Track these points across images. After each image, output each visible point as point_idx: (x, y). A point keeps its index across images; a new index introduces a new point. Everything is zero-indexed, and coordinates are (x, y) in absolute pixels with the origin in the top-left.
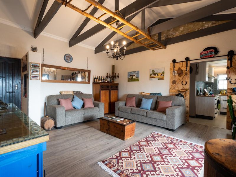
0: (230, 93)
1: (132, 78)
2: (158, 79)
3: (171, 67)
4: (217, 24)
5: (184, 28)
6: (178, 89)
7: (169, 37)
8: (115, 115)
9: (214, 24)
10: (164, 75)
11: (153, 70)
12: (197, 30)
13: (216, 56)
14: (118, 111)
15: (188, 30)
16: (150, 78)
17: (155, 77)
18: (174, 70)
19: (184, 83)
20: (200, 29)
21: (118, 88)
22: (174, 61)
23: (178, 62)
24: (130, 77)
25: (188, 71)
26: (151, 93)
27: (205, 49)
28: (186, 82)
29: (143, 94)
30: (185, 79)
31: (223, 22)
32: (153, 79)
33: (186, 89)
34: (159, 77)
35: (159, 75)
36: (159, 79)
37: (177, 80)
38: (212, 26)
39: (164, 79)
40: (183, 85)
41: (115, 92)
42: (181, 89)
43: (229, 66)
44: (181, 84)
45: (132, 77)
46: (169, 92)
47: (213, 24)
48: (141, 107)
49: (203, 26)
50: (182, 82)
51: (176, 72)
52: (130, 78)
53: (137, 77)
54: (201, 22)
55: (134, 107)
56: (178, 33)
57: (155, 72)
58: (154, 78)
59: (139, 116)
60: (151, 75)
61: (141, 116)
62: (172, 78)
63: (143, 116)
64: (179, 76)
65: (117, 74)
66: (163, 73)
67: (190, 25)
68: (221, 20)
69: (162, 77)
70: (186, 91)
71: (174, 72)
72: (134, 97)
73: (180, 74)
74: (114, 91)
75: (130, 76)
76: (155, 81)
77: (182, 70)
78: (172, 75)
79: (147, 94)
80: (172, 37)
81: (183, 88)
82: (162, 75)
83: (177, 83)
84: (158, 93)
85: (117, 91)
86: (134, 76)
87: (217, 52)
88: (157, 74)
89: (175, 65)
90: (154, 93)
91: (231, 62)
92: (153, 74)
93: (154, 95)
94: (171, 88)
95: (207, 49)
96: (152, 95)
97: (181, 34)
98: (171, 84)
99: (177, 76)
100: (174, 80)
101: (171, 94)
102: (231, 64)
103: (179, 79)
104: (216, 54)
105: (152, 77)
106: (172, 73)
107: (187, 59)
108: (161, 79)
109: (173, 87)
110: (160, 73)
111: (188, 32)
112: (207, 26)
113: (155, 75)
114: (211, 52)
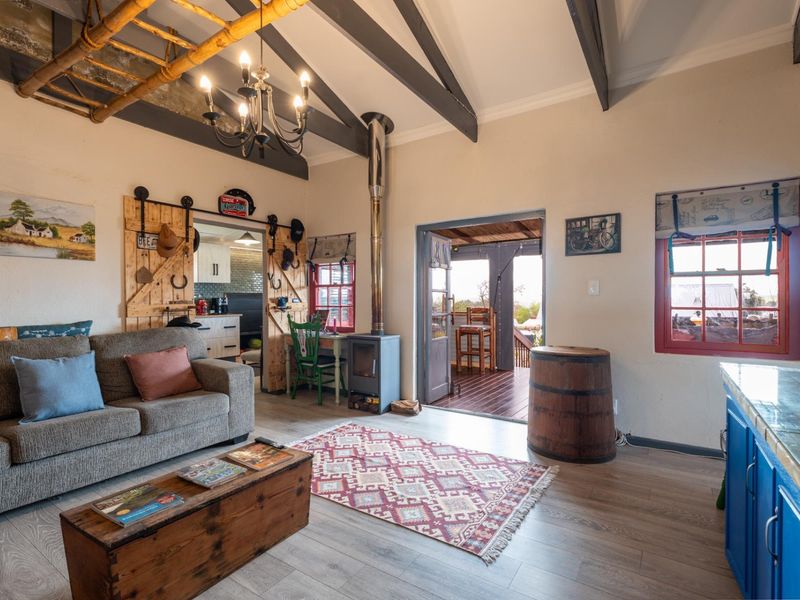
0: (274, 308)
2: (61, 256)
3: (127, 211)
6: (157, 301)
10: (92, 242)
11: (19, 202)
13: (251, 218)
17: (38, 241)
18: (143, 227)
19: (178, 282)
22: (141, 194)
23: (156, 203)
25: (190, 241)
26: (21, 329)
27: (230, 191)
28: (184, 277)
30: (181, 269)
33: (186, 302)
34: (64, 242)
35: (65, 235)
36: (65, 255)
37: (153, 268)
39: (92, 259)
40: (174, 286)
42: (171, 303)
44: (170, 286)
50: (174, 276)
51: (151, 239)
57: (36, 217)
58: (33, 244)
62: (134, 259)
64: (161, 254)
66: (90, 230)
69: (80, 247)
70: (190, 308)
71: (143, 236)
73: (162, 249)
76: (37, 263)
77: (174, 234)
78: (130, 247)
81: (176, 300)
82: (82, 239)
83: (156, 278)
87: (252, 209)
88: (48, 229)
89: (146, 212)
90: (49, 328)
91: (274, 240)
92: (20, 222)
93: (52, 333)
94: (134, 299)
95: (234, 192)
96: (39, 336)
97: (163, 106)
98: (131, 282)
99: (154, 254)
100: (144, 268)
101: (131, 321)
102: (274, 245)
103: (160, 266)
104: (251, 213)
105: (15, 237)
106: (134, 239)
107: (187, 203)
108: (76, 258)
109: (140, 296)
110: (67, 227)
111: (183, 113)
112: (229, 127)
113: (36, 233)
114: (242, 203)
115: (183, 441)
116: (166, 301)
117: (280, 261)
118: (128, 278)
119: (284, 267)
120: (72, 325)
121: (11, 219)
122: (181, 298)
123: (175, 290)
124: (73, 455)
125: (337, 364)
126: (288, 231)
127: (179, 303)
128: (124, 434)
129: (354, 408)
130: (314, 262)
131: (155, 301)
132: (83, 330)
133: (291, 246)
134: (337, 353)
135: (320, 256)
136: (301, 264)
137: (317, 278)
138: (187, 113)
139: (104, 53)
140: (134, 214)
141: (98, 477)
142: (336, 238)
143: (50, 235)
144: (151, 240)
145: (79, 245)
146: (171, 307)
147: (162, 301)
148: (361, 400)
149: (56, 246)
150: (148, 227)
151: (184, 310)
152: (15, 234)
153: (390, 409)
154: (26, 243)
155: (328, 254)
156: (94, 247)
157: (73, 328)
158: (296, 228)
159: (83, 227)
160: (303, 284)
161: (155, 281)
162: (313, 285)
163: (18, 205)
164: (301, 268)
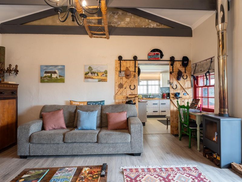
0: (173, 97)
1: (51, 77)
2: (99, 81)
3: (116, 65)
4: (160, 27)
5: (130, 20)
6: (125, 94)
7: (113, 25)
8: (19, 154)
9: (159, 26)
10: (106, 76)
11: (90, 67)
12: (144, 27)
13: (161, 59)
14: (27, 145)
15: (135, 24)
16: (85, 78)
17: (94, 77)
18: (120, 69)
19: (132, 87)
20: (147, 27)
21: (17, 95)
22: (120, 58)
23: (125, 60)
24: (45, 75)
25: (136, 72)
26: (88, 102)
27: (152, 50)
28: (134, 85)
29: (74, 103)
30: (133, 82)
31: (166, 27)
32: (89, 80)
33: (135, 95)
34: (100, 77)
35: (100, 75)
37: (124, 83)
38: (157, 27)
39: (106, 81)
40: (131, 89)
41: (9, 103)
42: (129, 95)
43: (172, 71)
44: (129, 89)
45: (50, 75)
46: (115, 99)
47: (157, 25)
48: (79, 128)
49: (149, 24)
50: (131, 85)
52: (46, 77)
53: (60, 76)
54: (147, 19)
55: (62, 128)
56: (124, 23)
57: (93, 70)
58: (93, 78)
59: (81, 144)
60: (86, 74)
61: (85, 144)
62: (118, 80)
63: (89, 144)
64: (126, 78)
65: (13, 67)
66: (106, 72)
67: (136, 19)
68: (164, 25)
70: (136, 97)
71: (120, 72)
72: (60, 110)
73: (127, 76)
74: (7, 101)
75: (46, 72)
76: (93, 84)
77: (130, 70)
78: (117, 76)
79: (82, 104)
80: (116, 25)
81: (131, 94)
82: (104, 75)
83: (124, 86)
84: (101, 102)
85: (15, 100)
86: (55, 73)
87: (162, 55)
88: (96, 74)
89: (121, 64)
90: (94, 102)
91: (173, 67)
92: (90, 72)
93: (94, 104)
94: (118, 94)
95: (154, 50)
96: (91, 104)
97: (128, 26)
98: (117, 88)
99: (124, 78)
100: (121, 83)
101: (117, 101)
102: (173, 70)
103: (126, 82)
104: (161, 58)
105: (89, 77)
106: (118, 74)
107: (135, 58)
108: (102, 81)
109: (119, 92)
110: (100, 72)
111: (135, 26)
112: (152, 25)
113: (93, 75)
114: (157, 54)
115: (112, 149)
116: (128, 94)
117: (176, 76)
118: (116, 87)
119: (178, 79)
120: (99, 102)
121: (88, 72)
122: (133, 93)
123: (131, 90)
124: (78, 144)
125: (198, 129)
126: (181, 63)
127: (132, 95)
128: (91, 141)
129: (205, 156)
130: (195, 75)
131: (124, 94)
132: (102, 103)
133: (182, 69)
134: (198, 123)
135: (198, 72)
136: (188, 77)
137: (197, 83)
138: (136, 26)
139: (111, 17)
140: (118, 65)
141: (84, 153)
142: (205, 61)
143: (96, 75)
144: (123, 73)
145: (103, 77)
146: (129, 96)
147: (126, 94)
148: (210, 153)
149: (98, 78)
150: (122, 69)
151: (134, 98)
152: (89, 76)
153: (230, 167)
154: (91, 78)
155: (201, 70)
156: (107, 77)
157: (99, 103)
158: (185, 61)
159: (104, 72)
160: (190, 86)
161: (124, 87)
162: (195, 87)
163: (90, 68)
164: (188, 79)
